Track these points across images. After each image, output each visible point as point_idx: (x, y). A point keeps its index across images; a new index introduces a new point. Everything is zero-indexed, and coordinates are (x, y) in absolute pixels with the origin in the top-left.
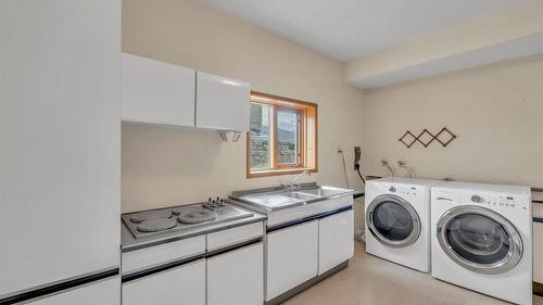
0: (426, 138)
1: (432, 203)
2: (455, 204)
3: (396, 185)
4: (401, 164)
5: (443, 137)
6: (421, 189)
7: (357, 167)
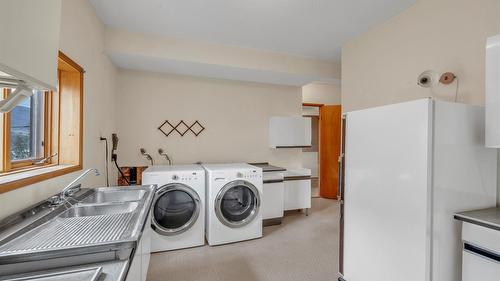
0: (182, 128)
1: (208, 184)
2: (227, 181)
3: (177, 173)
4: (160, 151)
5: (195, 129)
6: (200, 173)
7: (114, 157)
